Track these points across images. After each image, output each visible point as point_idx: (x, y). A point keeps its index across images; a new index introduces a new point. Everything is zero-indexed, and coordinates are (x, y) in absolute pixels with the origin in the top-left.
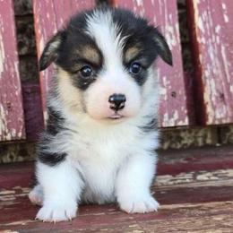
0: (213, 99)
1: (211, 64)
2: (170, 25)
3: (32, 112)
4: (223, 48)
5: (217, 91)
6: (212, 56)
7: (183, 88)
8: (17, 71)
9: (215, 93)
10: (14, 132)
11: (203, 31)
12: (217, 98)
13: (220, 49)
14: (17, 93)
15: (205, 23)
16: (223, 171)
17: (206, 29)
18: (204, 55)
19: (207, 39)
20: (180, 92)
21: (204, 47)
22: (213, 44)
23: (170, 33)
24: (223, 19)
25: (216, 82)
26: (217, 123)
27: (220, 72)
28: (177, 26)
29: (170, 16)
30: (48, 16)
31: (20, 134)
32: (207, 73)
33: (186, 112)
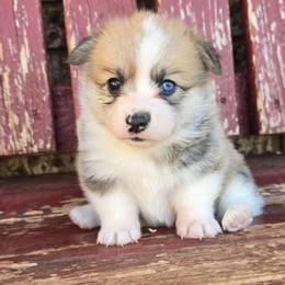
0: (267, 105)
1: (265, 67)
2: (220, 21)
3: (63, 119)
4: (279, 48)
5: (272, 96)
6: (266, 57)
7: (234, 93)
8: (44, 72)
9: (269, 99)
10: (42, 143)
11: (257, 28)
12: (271, 104)
13: (275, 50)
14: (44, 98)
15: (259, 20)
16: (277, 186)
17: (260, 26)
18: (257, 56)
19: (261, 38)
20: (231, 98)
21: (257, 47)
22: (267, 43)
23: (220, 31)
24: (280, 15)
25: (270, 87)
26: (271, 132)
27: (275, 75)
28: (228, 23)
29: (221, 11)
30: (80, 8)
31: (49, 146)
32: (260, 77)
33: (237, 120)
